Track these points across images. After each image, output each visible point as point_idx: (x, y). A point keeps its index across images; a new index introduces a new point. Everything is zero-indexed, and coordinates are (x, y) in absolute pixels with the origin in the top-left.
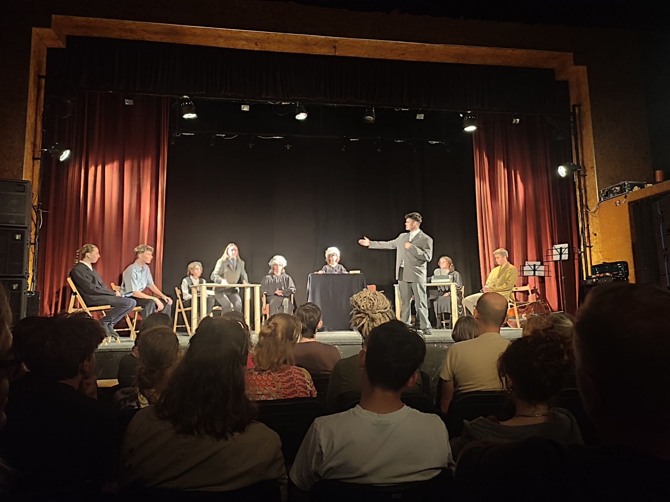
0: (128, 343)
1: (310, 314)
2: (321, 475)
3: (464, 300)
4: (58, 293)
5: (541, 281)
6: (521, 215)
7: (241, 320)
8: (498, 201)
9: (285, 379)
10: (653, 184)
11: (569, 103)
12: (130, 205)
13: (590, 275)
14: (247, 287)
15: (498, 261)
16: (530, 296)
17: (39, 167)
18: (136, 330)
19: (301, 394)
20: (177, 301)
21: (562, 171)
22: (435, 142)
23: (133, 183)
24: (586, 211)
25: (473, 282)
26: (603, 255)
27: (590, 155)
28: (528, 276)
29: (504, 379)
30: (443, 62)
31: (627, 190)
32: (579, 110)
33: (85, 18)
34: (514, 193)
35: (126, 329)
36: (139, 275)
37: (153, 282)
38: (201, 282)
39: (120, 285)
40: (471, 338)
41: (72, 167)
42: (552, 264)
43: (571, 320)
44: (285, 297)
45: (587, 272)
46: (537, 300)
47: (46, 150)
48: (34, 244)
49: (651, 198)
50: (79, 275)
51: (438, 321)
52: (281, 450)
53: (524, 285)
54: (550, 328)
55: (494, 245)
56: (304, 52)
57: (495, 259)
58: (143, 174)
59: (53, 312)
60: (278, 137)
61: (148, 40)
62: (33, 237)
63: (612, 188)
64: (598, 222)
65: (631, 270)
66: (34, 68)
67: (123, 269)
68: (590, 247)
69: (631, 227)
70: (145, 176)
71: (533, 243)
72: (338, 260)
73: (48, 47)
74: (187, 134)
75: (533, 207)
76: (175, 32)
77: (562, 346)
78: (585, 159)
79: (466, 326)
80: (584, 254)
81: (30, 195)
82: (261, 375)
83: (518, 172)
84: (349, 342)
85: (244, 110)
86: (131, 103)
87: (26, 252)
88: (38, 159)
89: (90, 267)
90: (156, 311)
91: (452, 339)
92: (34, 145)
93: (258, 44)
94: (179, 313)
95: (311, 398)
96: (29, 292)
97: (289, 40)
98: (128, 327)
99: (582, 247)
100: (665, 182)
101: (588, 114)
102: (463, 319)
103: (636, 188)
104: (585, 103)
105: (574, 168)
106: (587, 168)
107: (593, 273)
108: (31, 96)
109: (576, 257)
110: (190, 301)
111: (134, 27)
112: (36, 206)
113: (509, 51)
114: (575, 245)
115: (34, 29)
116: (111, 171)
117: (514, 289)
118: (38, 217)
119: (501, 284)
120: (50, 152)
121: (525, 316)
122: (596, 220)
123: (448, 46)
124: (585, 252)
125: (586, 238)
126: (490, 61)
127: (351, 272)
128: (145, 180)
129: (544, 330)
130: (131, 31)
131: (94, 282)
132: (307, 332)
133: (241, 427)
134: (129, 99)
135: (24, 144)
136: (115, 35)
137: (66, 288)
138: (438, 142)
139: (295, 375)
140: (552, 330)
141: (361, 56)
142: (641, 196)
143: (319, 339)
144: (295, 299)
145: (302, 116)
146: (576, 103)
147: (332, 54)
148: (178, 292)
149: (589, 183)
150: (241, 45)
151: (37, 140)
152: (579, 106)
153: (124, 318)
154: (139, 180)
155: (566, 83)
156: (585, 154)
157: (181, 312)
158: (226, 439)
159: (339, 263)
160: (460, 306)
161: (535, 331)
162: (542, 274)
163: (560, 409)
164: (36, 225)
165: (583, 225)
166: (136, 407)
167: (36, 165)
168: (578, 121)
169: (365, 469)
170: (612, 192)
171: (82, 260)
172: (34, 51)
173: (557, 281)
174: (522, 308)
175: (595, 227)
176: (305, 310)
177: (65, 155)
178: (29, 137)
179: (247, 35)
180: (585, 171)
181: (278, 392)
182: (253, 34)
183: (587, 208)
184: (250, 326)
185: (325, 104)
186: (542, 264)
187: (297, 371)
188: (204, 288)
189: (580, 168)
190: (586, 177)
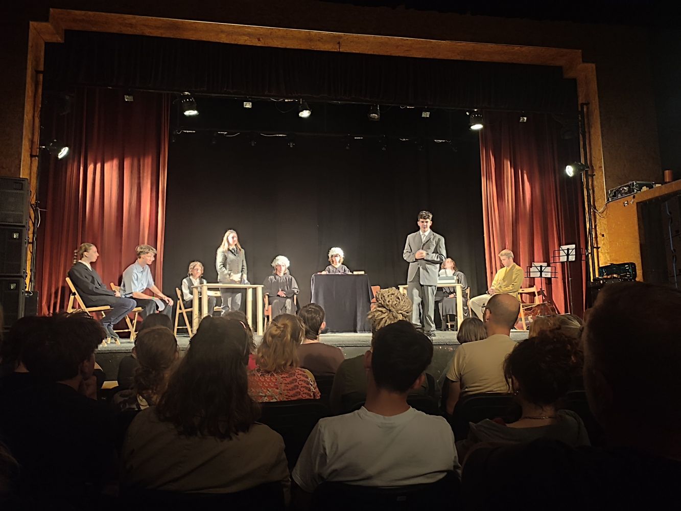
0: (128, 344)
1: (312, 316)
2: (325, 477)
3: (470, 302)
4: (56, 293)
5: (547, 283)
6: (528, 216)
7: (244, 320)
8: (505, 202)
9: (289, 380)
10: (662, 185)
11: (577, 101)
12: (130, 204)
13: (597, 276)
14: (249, 288)
15: (504, 262)
16: (537, 298)
17: (37, 164)
18: (136, 331)
19: (304, 395)
20: (178, 301)
21: (570, 171)
22: (441, 141)
23: (133, 180)
24: (594, 211)
25: (478, 284)
26: (610, 256)
27: (598, 154)
28: (534, 278)
29: (510, 380)
30: (449, 58)
31: (635, 191)
32: (588, 109)
33: (83, 12)
34: (521, 193)
35: (127, 330)
36: (140, 275)
37: (153, 283)
38: (201, 283)
39: (119, 285)
40: (476, 340)
41: (70, 165)
42: (559, 266)
43: (578, 321)
44: (287, 297)
45: (594, 274)
46: (543, 302)
47: (44, 147)
48: (32, 243)
49: (660, 198)
50: (78, 275)
51: (443, 323)
52: (284, 452)
53: (531, 286)
54: (557, 329)
55: (500, 245)
56: (308, 48)
57: (501, 261)
58: (143, 172)
59: (51, 311)
60: (281, 135)
61: (148, 34)
62: (31, 236)
63: (620, 188)
64: (606, 223)
65: (639, 272)
66: (32, 64)
67: (123, 269)
68: (598, 248)
69: (639, 228)
70: (145, 174)
71: (540, 244)
72: (342, 260)
73: (46, 41)
74: (188, 131)
75: (540, 208)
76: (176, 27)
77: (569, 347)
78: (593, 159)
79: (472, 327)
80: (591, 255)
81: (28, 193)
82: (264, 376)
83: (525, 172)
84: (353, 344)
85: (247, 107)
86: (130, 99)
87: (23, 251)
88: (35, 156)
89: (89, 266)
90: (157, 312)
91: (457, 341)
92: (32, 142)
93: (261, 39)
94: (180, 314)
95: (315, 400)
96: (28, 292)
97: (292, 35)
98: (128, 329)
99: (589, 248)
100: (673, 182)
101: (597, 113)
102: (468, 320)
103: (644, 188)
104: (593, 101)
105: (582, 168)
106: (595, 168)
107: (601, 274)
108: (28, 92)
109: (583, 258)
110: (191, 301)
111: (134, 21)
112: (33, 205)
113: (517, 48)
114: (583, 246)
115: (31, 23)
116: (111, 169)
117: (520, 291)
118: (36, 216)
119: (507, 286)
120: (48, 149)
121: (531, 318)
122: (604, 221)
123: (454, 42)
124: (592, 253)
125: (594, 239)
126: (497, 58)
127: (355, 273)
128: (145, 178)
129: (550, 331)
130: (131, 25)
131: (93, 282)
132: (310, 334)
133: (245, 427)
134: (129, 95)
135: (22, 141)
136: (115, 29)
137: (65, 288)
138: (444, 141)
139: (299, 376)
140: (559, 331)
141: (366, 52)
142: (650, 197)
143: (322, 341)
144: (298, 300)
145: (305, 114)
146: (584, 102)
147: (336, 51)
148: (179, 292)
149: (597, 182)
150: (243, 40)
151: (35, 137)
152: (587, 104)
153: (124, 319)
154: (139, 178)
155: (574, 80)
156: (593, 153)
157: (182, 313)
158: (231, 439)
159: (343, 264)
160: (466, 308)
161: (542, 333)
162: (549, 276)
163: (567, 411)
164: (34, 224)
165: (591, 225)
166: (137, 409)
167: (33, 162)
168: (586, 120)
169: (371, 471)
170: (620, 192)
171: (81, 259)
172: (32, 47)
173: (564, 283)
174: (528, 310)
175: (603, 228)
176: (308, 311)
177: (64, 152)
178: (26, 133)
179: (249, 30)
180: (593, 170)
181: (281, 394)
182: (256, 30)
183: (595, 208)
184: (253, 327)
185: (330, 102)
186: (549, 265)
187: (300, 372)
188: (205, 288)
189: (589, 168)
190: (594, 177)
